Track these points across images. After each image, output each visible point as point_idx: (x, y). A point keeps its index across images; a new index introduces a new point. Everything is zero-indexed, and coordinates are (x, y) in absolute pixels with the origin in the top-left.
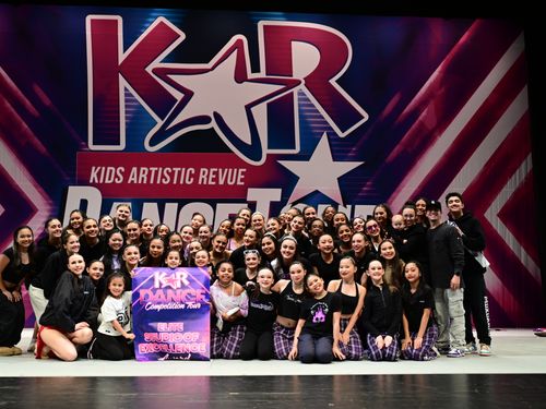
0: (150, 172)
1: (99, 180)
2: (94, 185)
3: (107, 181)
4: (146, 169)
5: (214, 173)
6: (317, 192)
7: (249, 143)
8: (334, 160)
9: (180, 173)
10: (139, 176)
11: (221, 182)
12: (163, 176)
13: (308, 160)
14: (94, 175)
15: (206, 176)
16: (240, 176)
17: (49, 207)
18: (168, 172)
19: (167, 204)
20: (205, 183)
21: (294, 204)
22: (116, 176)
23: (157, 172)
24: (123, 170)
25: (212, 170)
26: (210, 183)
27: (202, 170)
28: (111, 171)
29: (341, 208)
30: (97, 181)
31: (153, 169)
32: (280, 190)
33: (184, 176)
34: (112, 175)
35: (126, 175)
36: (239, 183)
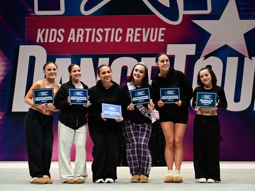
0: (85, 32)
1: (44, 40)
2: (40, 44)
3: (50, 41)
4: (82, 30)
5: (139, 32)
6: (226, 46)
7: (168, 6)
8: (241, 19)
9: (110, 32)
10: (76, 36)
11: (145, 40)
12: (97, 35)
13: (219, 19)
14: (40, 36)
15: (132, 35)
16: (161, 34)
17: (4, 63)
18: (100, 31)
19: (100, 59)
20: (131, 40)
21: (206, 57)
22: (58, 36)
23: (91, 32)
24: (63, 31)
25: (137, 30)
26: (136, 40)
27: (129, 30)
28: (54, 32)
29: (247, 59)
30: (42, 41)
31: (88, 30)
32: (195, 45)
33: (114, 35)
34: (55, 35)
35: (66, 35)
36: (160, 40)
